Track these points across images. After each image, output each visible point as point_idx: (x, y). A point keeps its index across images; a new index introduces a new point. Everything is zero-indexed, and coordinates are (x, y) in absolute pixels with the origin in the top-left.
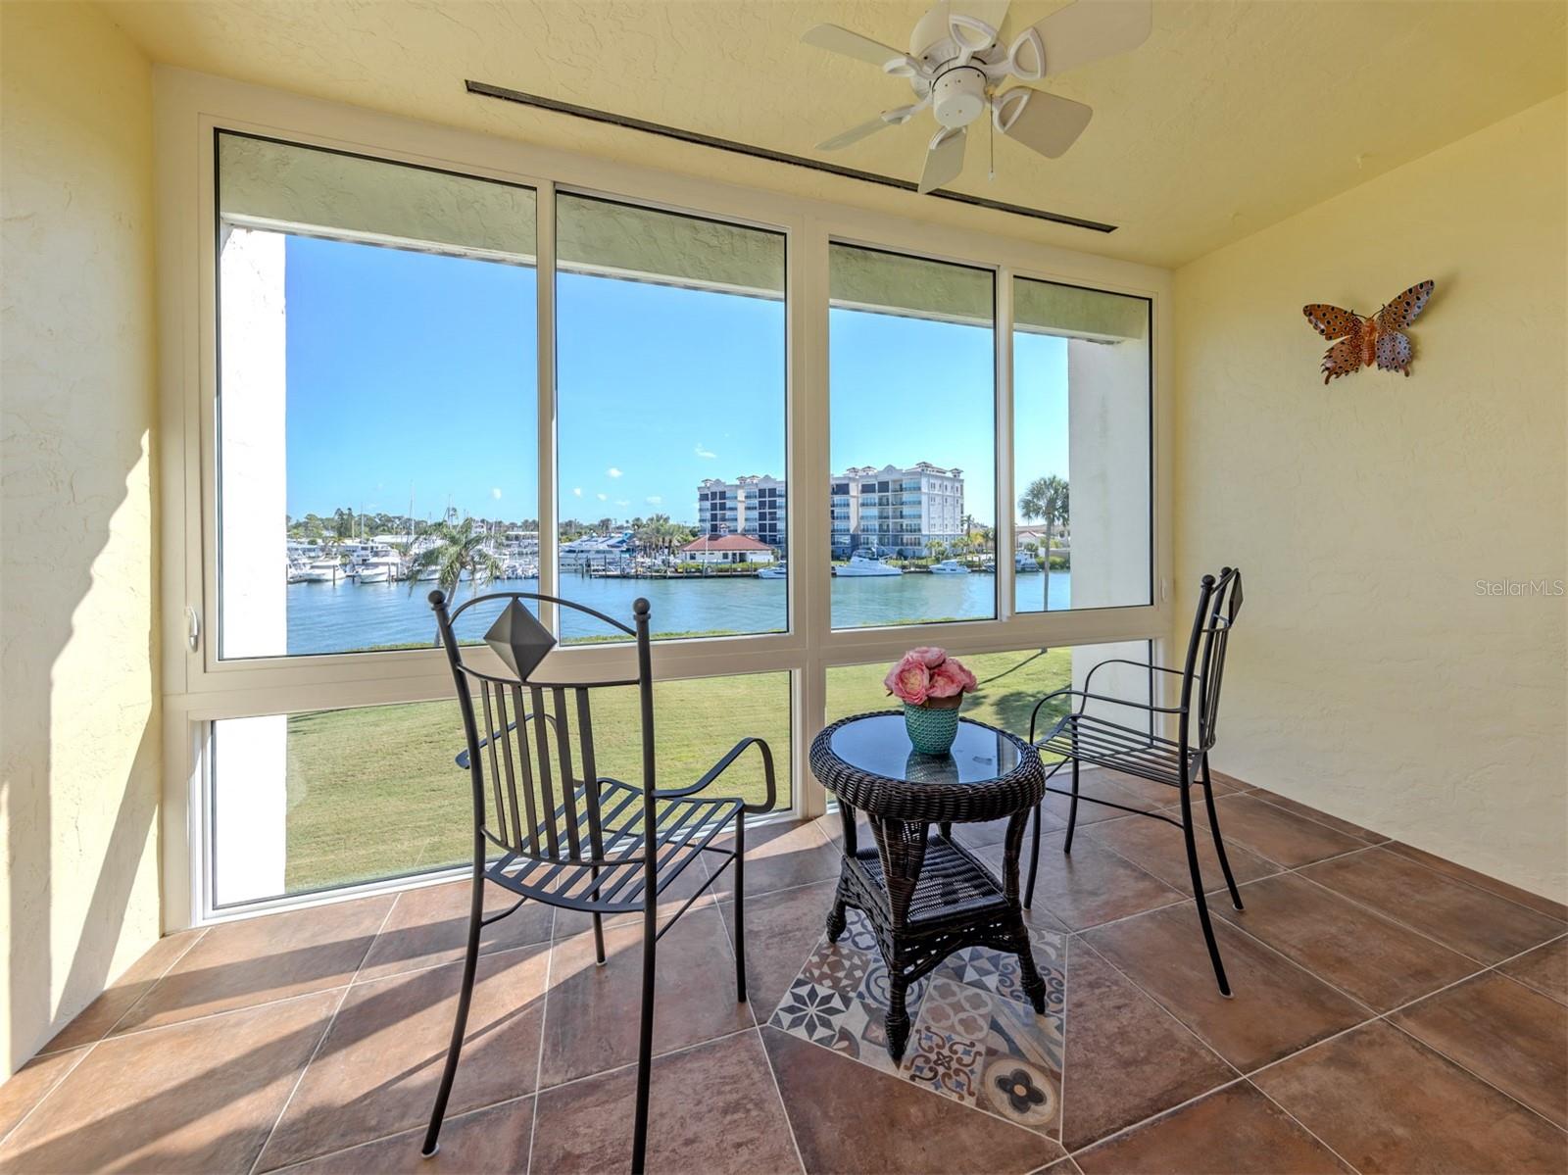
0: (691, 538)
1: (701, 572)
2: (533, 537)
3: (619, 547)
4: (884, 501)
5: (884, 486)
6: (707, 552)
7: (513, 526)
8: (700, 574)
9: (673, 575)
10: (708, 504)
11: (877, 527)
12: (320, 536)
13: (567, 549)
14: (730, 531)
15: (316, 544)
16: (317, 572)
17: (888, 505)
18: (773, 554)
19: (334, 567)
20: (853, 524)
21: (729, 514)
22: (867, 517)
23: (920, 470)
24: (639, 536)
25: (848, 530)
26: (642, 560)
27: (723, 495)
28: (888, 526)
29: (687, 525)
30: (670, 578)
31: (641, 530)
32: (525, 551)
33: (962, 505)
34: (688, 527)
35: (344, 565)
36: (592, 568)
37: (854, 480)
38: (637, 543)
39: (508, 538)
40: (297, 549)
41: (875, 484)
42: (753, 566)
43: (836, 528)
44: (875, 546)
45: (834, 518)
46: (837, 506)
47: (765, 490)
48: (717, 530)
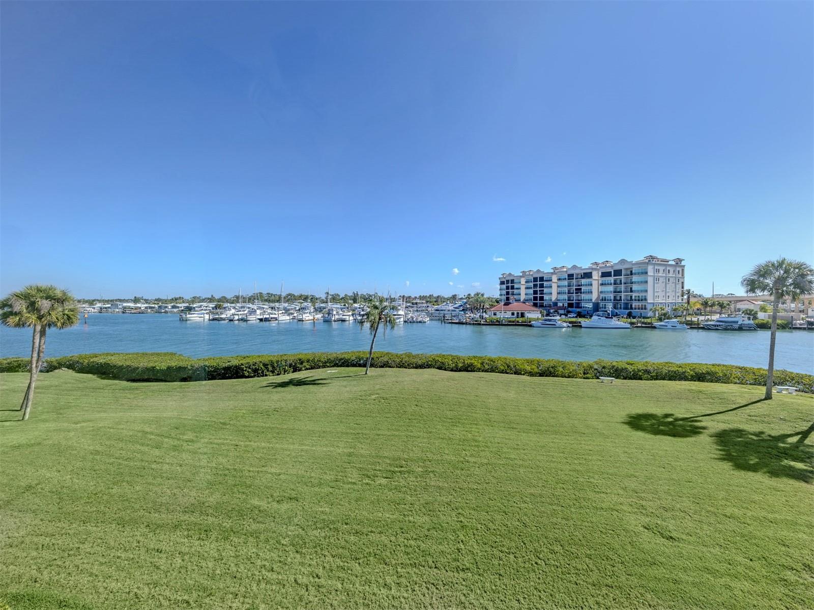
0: (495, 304)
1: (499, 322)
2: (422, 303)
3: (458, 308)
4: (618, 282)
5: (618, 273)
6: (503, 312)
7: (416, 298)
8: (498, 323)
9: (484, 323)
10: (504, 286)
11: (612, 298)
12: (347, 303)
13: (436, 309)
14: (516, 300)
15: (345, 306)
16: (344, 317)
17: (621, 284)
18: (540, 313)
19: (349, 315)
20: (594, 297)
21: (516, 291)
22: (605, 292)
23: (647, 261)
24: (469, 303)
25: (591, 300)
26: (470, 315)
27: (512, 281)
28: (621, 297)
29: (494, 297)
30: (483, 325)
31: (470, 300)
32: (419, 309)
33: (683, 283)
35: (353, 315)
36: (446, 318)
37: (595, 269)
38: (468, 306)
39: (413, 304)
40: (339, 308)
41: (611, 272)
42: (529, 320)
43: (582, 298)
44: (611, 310)
45: (581, 293)
46: (584, 285)
47: (537, 278)
48: (509, 300)
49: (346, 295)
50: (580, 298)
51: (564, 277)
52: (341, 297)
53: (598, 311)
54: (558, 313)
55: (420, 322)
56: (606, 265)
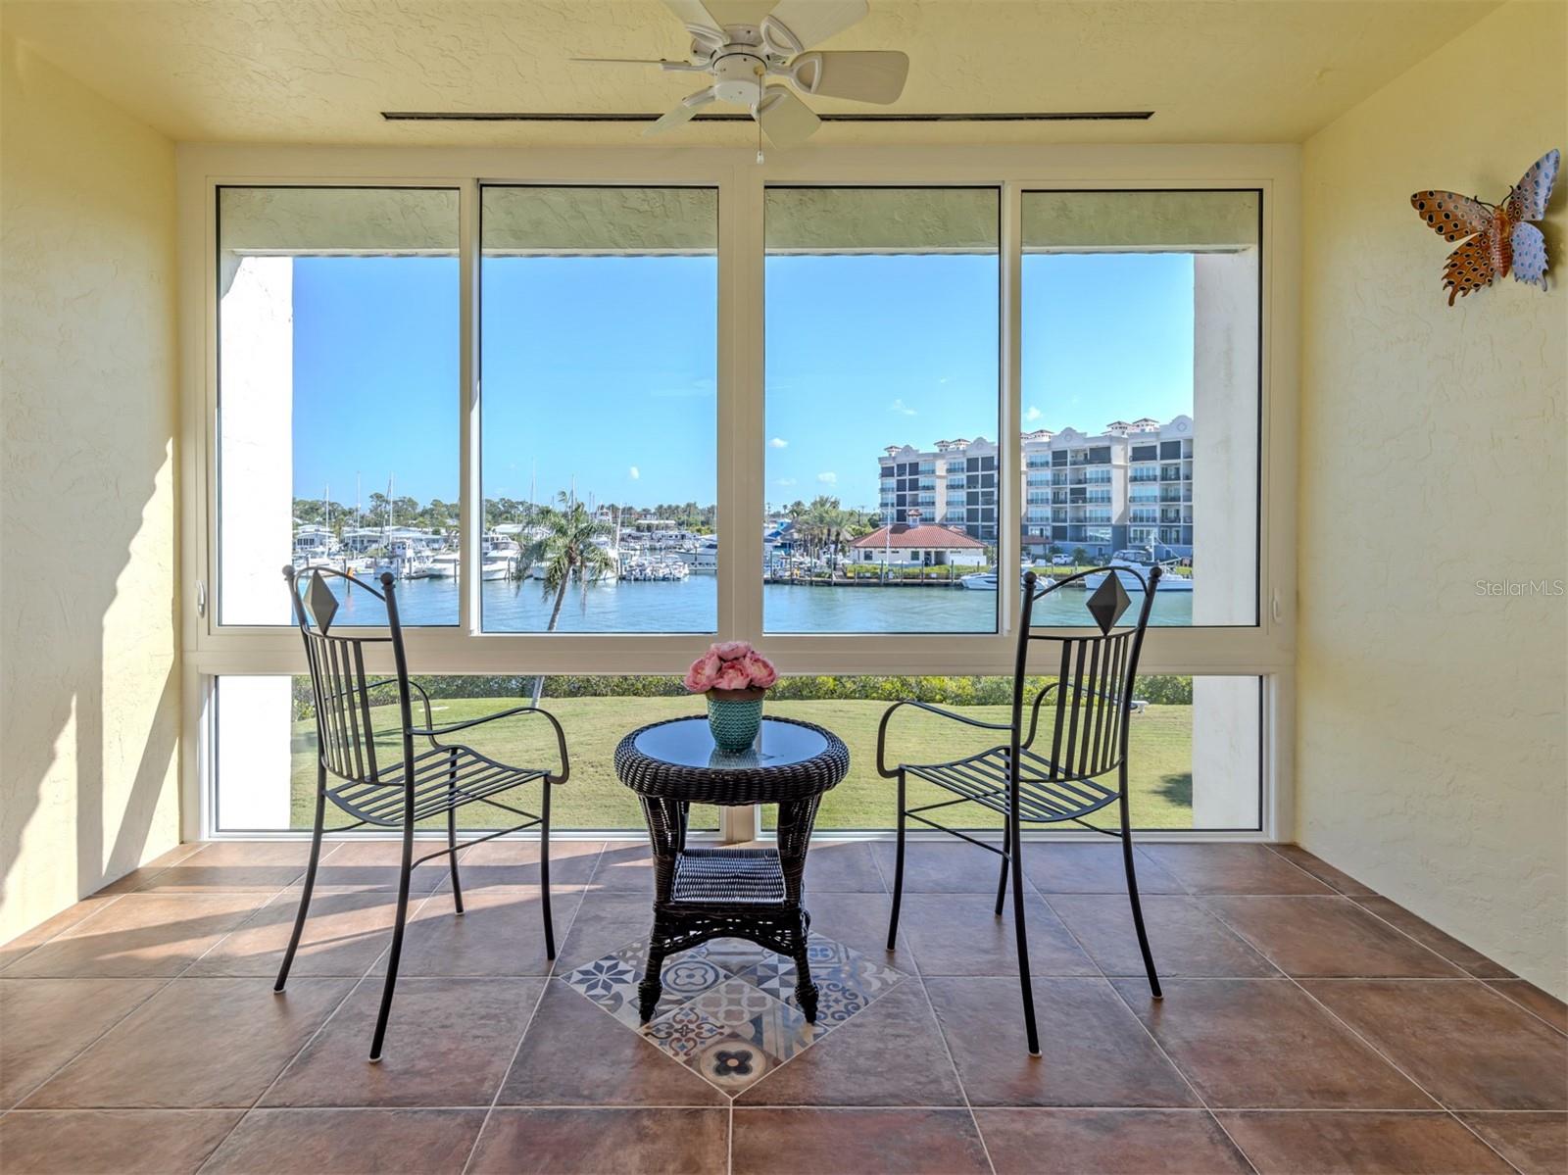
0: (869, 529)
1: (879, 577)
2: (667, 527)
3: (771, 541)
4: (1172, 473)
5: (1171, 450)
6: (888, 550)
7: (646, 513)
8: (878, 581)
9: (840, 580)
10: (892, 482)
11: (1158, 515)
12: (444, 525)
14: (922, 520)
15: (439, 534)
16: (438, 566)
17: (1178, 478)
18: (985, 554)
19: (455, 561)
20: (1116, 510)
21: (922, 495)
22: (1141, 499)
24: (798, 526)
25: (1109, 519)
26: (802, 560)
27: (914, 468)
28: (1178, 511)
29: (865, 511)
30: (836, 585)
31: (800, 518)
32: (658, 545)
34: (867, 515)
37: (1118, 440)
38: (796, 536)
39: (638, 529)
40: (421, 540)
41: (1155, 447)
42: (955, 571)
43: (1088, 515)
44: (1153, 544)
45: (1084, 501)
46: (1091, 481)
47: (978, 459)
48: (905, 518)
49: (436, 503)
50: (1082, 514)
51: (1043, 460)
52: (419, 510)
53: (1126, 549)
54: (1028, 554)
55: (664, 579)
56: (1143, 430)
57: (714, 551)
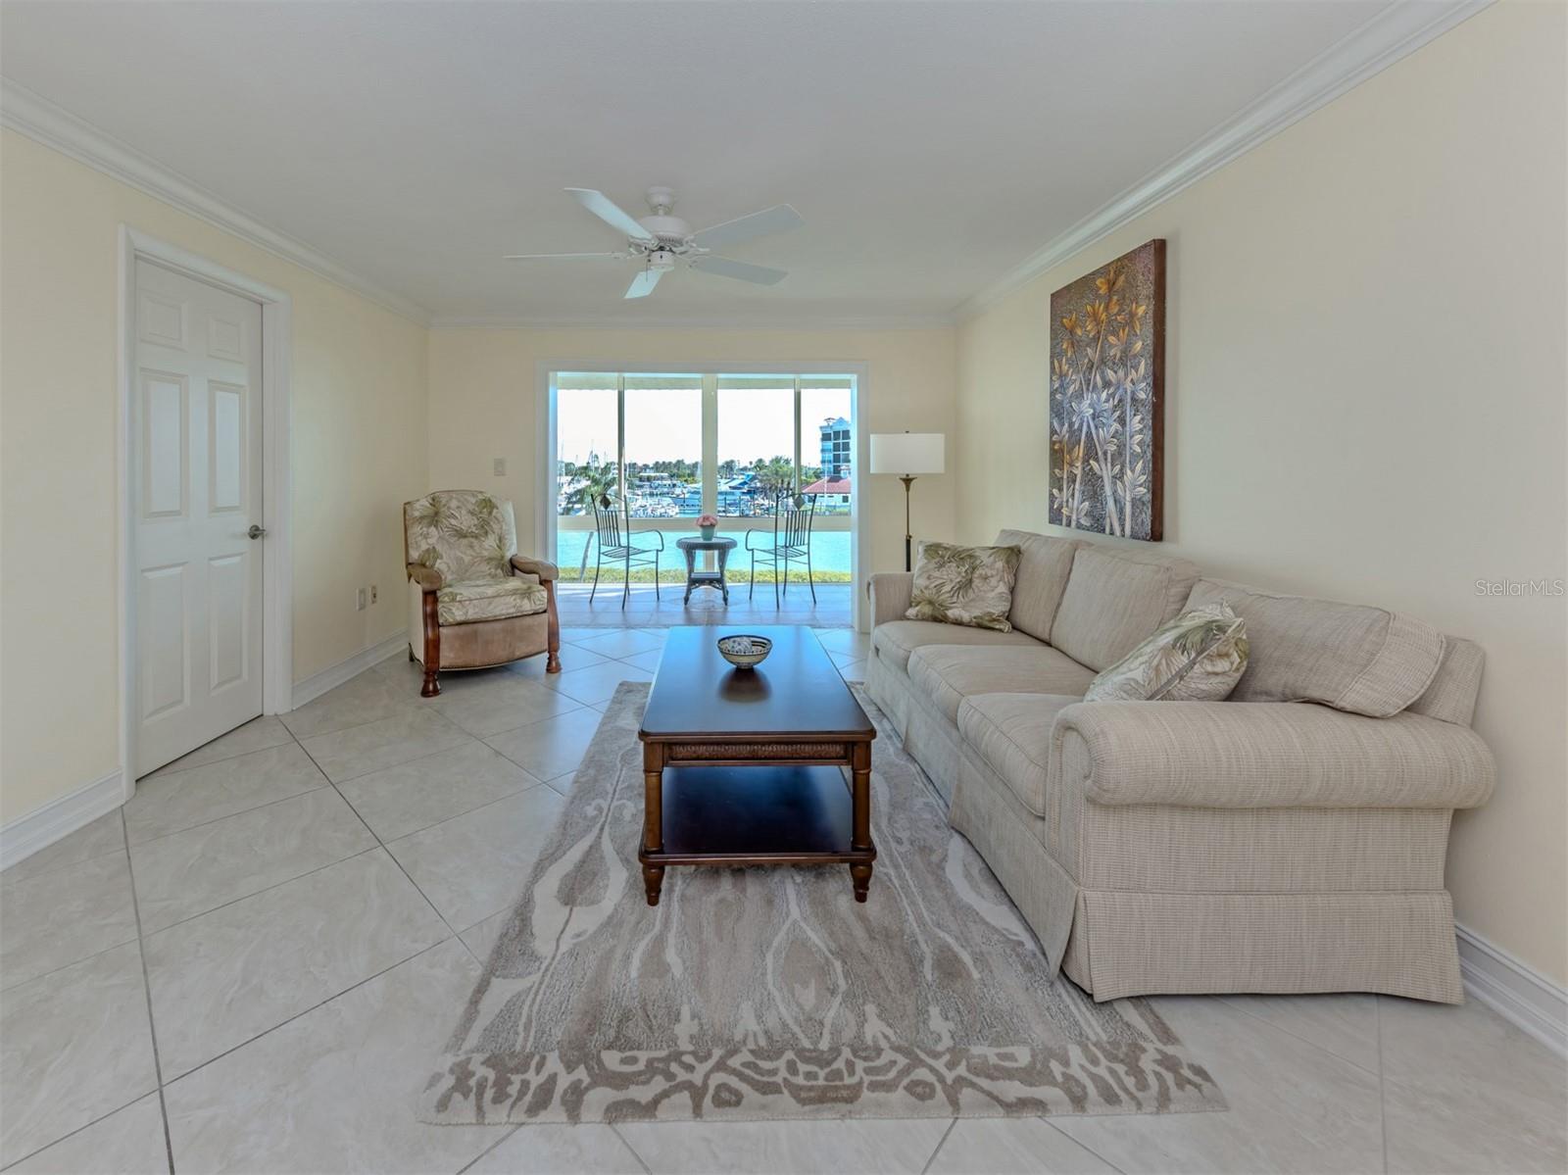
0: (812, 480)
2: (662, 478)
3: (740, 488)
6: (827, 496)
7: (646, 467)
10: (830, 444)
13: (693, 490)
24: (760, 477)
26: (762, 502)
27: (846, 434)
29: (811, 466)
31: (762, 471)
32: (655, 492)
34: (811, 469)
38: (759, 485)
39: (641, 479)
48: (839, 472)
57: (697, 496)
